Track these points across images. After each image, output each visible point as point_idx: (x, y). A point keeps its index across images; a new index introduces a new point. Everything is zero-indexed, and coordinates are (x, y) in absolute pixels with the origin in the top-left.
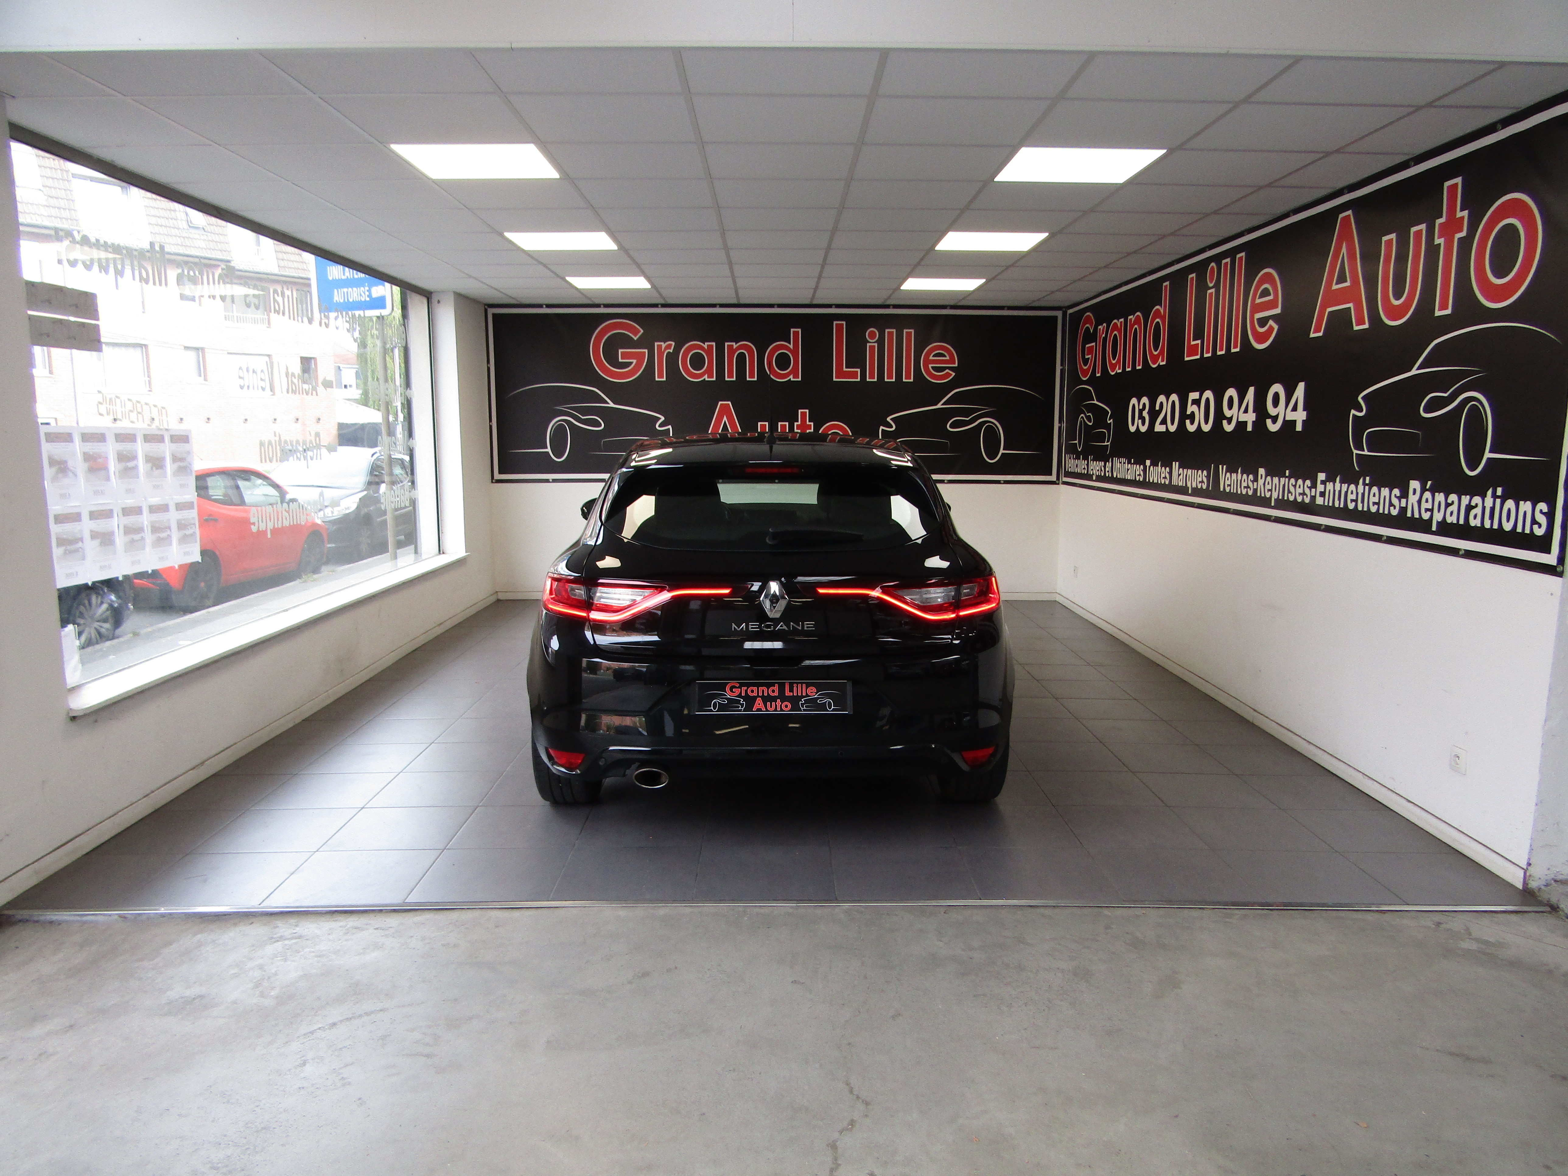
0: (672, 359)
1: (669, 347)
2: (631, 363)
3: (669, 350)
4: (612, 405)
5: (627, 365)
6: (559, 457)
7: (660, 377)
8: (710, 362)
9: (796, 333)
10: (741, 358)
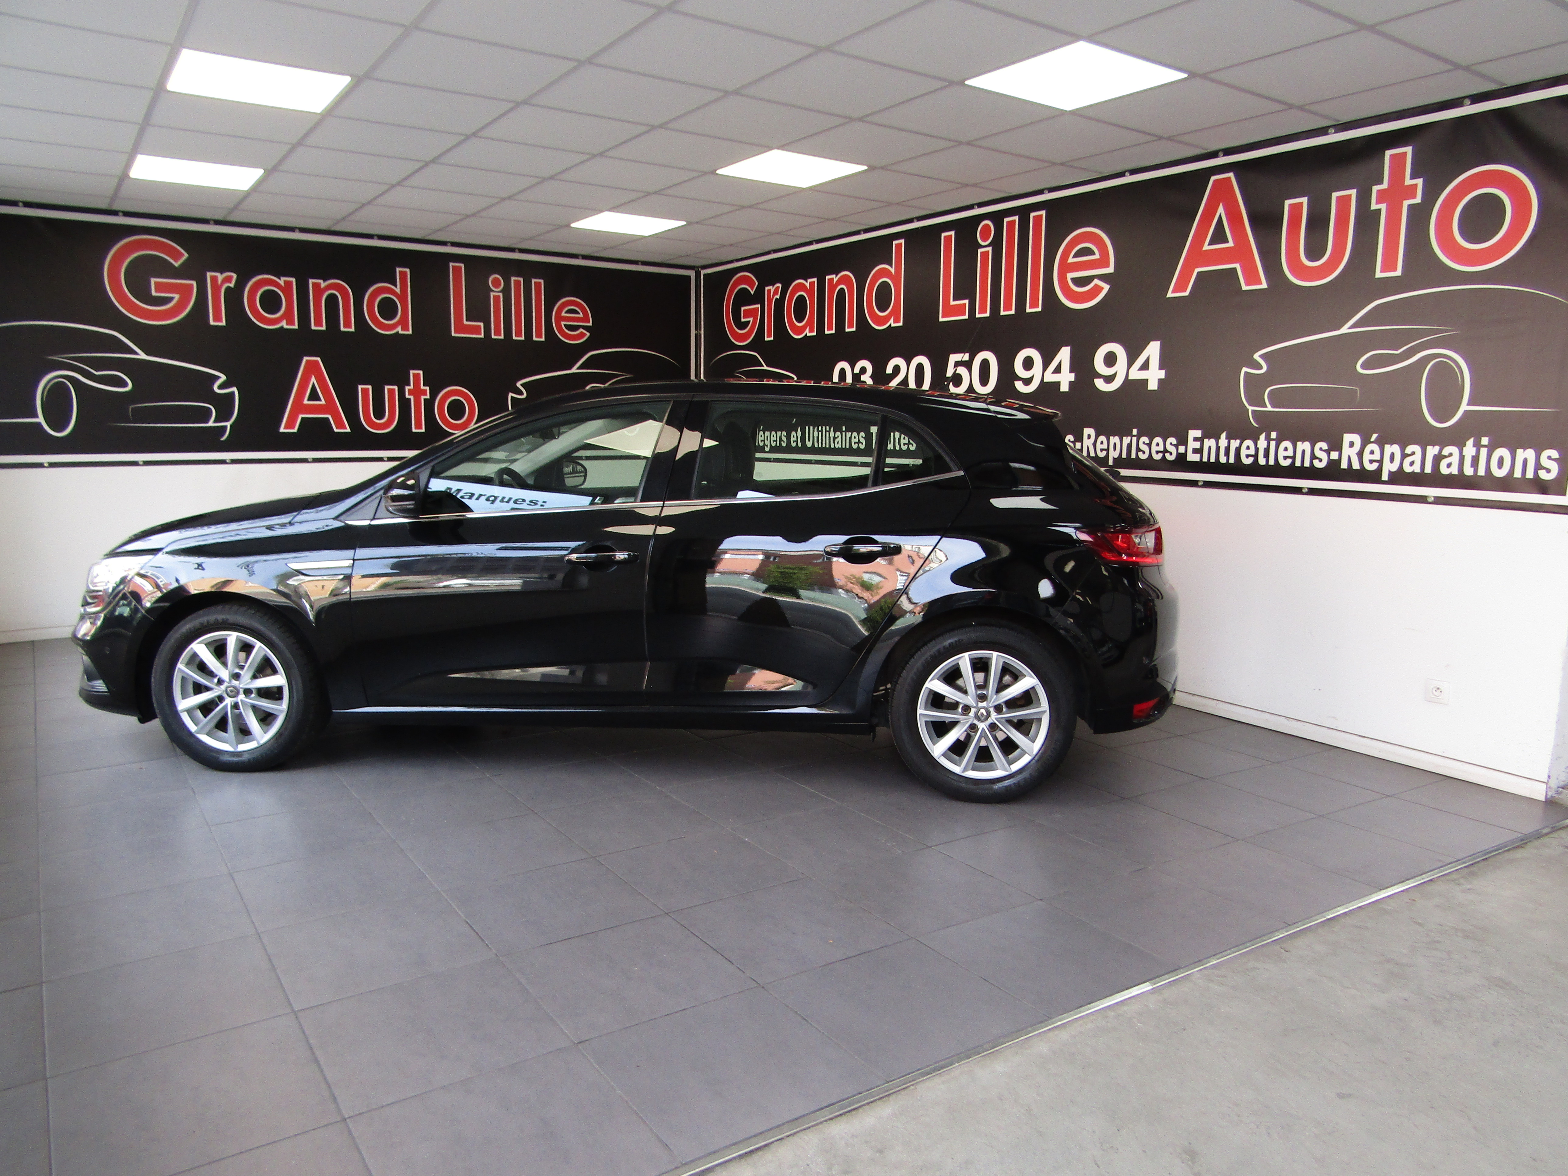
0: (234, 297)
1: (228, 279)
2: (172, 299)
3: (229, 285)
4: (143, 356)
5: (166, 301)
6: (60, 429)
7: (217, 319)
8: (289, 303)
9: (403, 274)
10: (332, 302)
